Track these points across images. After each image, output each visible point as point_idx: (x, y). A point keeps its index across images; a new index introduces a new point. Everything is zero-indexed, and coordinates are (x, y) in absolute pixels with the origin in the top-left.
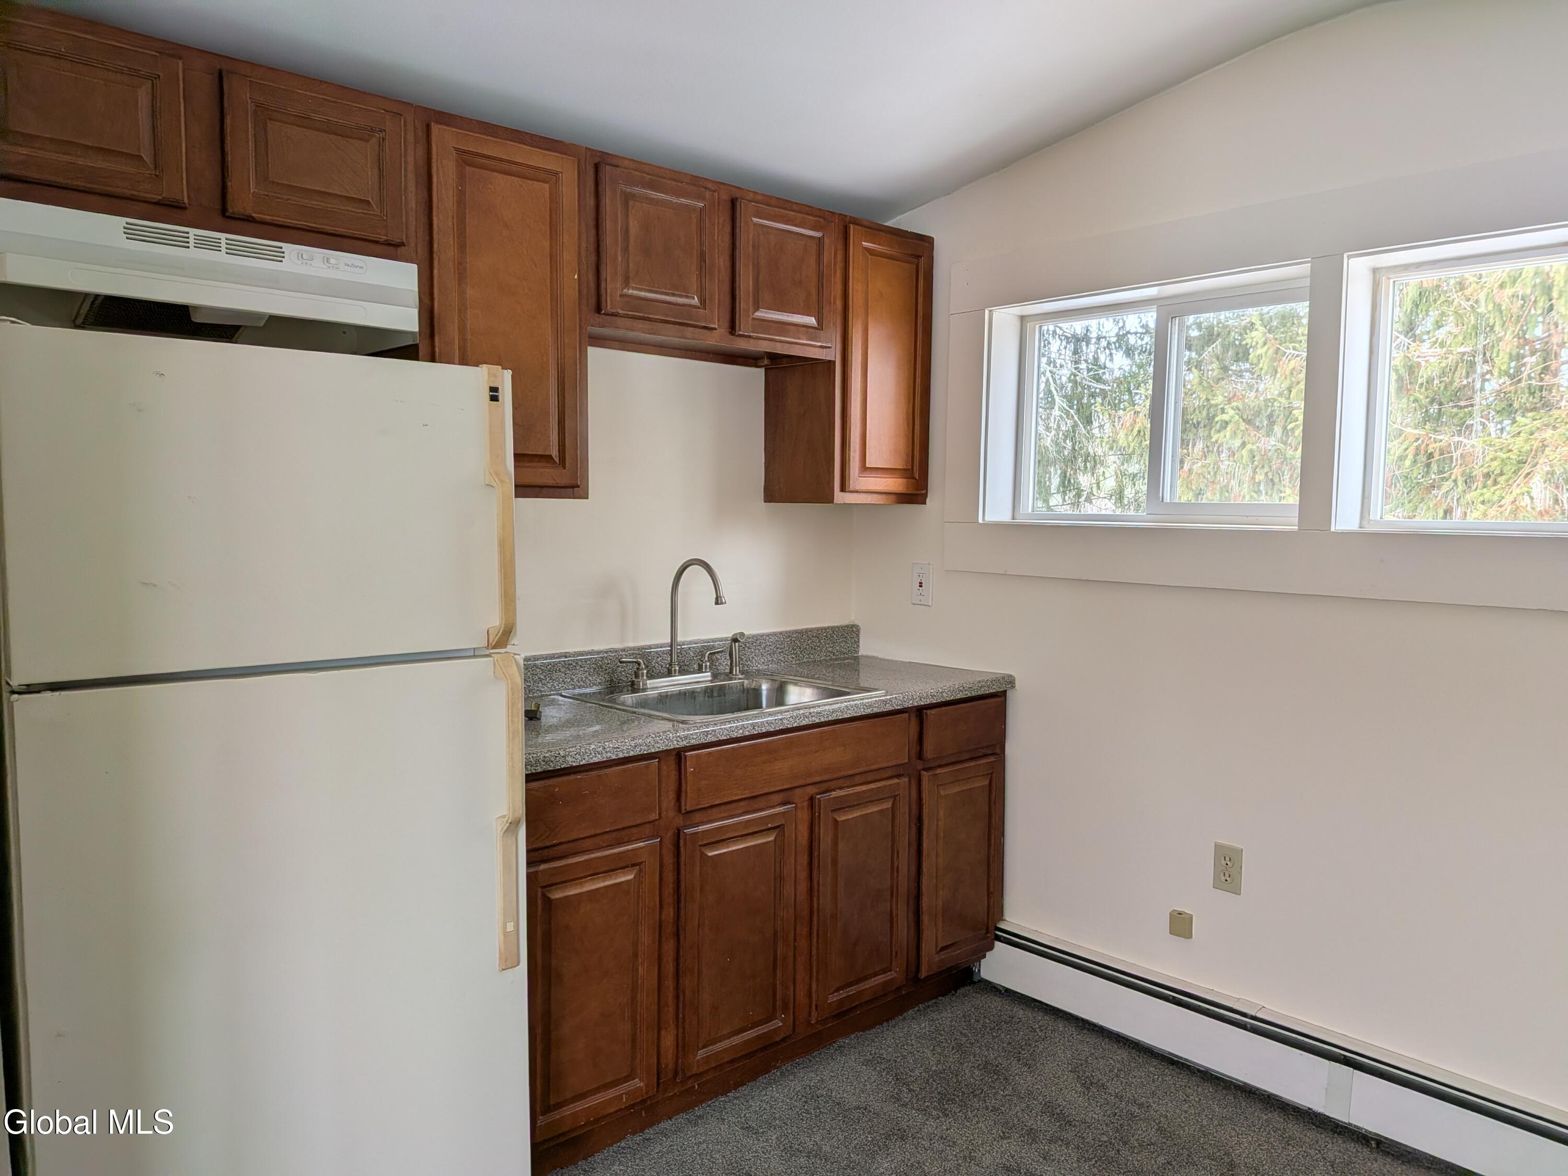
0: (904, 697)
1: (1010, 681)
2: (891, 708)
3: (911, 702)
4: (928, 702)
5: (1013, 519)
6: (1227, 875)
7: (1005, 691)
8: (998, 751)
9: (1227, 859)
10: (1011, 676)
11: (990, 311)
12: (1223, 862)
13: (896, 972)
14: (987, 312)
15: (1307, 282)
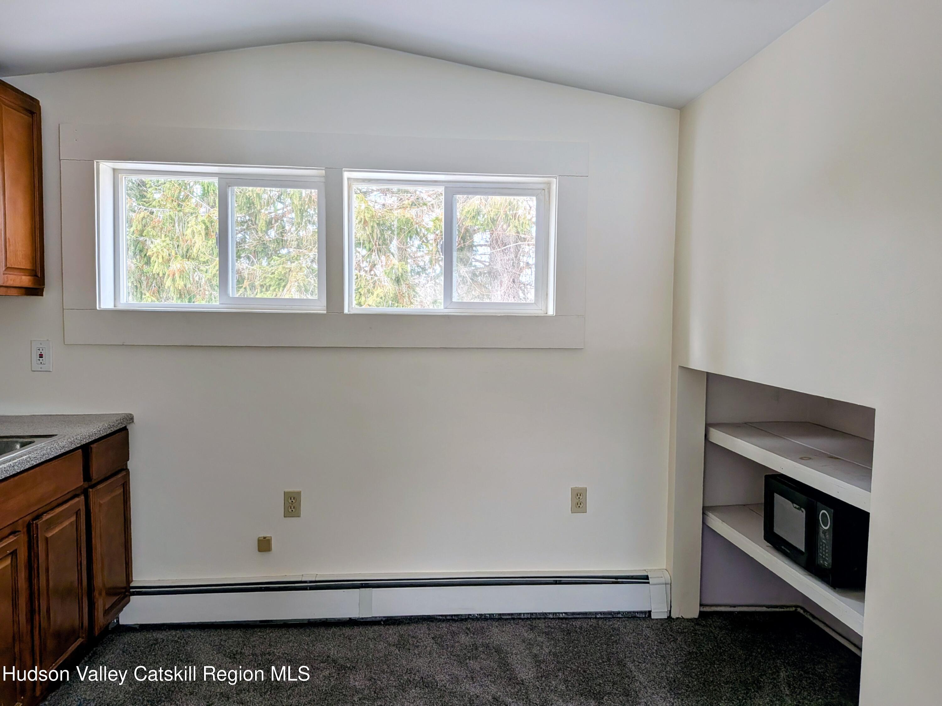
0: (81, 438)
1: (130, 419)
2: (75, 447)
3: (85, 440)
4: (94, 439)
5: (115, 307)
6: (292, 507)
7: (126, 427)
8: (125, 468)
9: (292, 498)
10: (131, 414)
11: (97, 162)
12: (290, 501)
13: (83, 638)
14: (95, 163)
15: (323, 180)
